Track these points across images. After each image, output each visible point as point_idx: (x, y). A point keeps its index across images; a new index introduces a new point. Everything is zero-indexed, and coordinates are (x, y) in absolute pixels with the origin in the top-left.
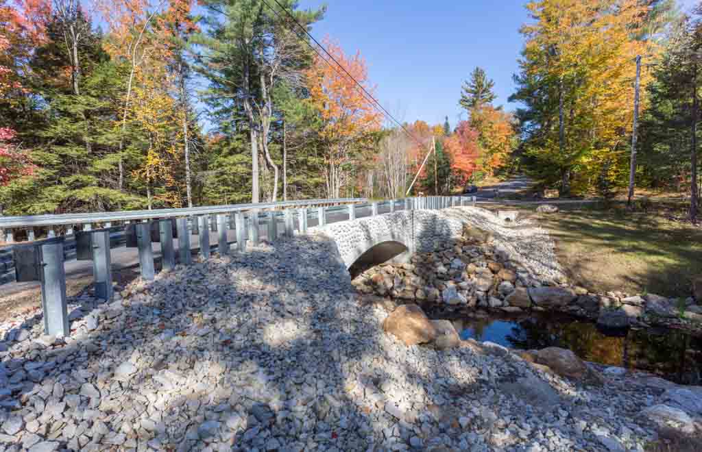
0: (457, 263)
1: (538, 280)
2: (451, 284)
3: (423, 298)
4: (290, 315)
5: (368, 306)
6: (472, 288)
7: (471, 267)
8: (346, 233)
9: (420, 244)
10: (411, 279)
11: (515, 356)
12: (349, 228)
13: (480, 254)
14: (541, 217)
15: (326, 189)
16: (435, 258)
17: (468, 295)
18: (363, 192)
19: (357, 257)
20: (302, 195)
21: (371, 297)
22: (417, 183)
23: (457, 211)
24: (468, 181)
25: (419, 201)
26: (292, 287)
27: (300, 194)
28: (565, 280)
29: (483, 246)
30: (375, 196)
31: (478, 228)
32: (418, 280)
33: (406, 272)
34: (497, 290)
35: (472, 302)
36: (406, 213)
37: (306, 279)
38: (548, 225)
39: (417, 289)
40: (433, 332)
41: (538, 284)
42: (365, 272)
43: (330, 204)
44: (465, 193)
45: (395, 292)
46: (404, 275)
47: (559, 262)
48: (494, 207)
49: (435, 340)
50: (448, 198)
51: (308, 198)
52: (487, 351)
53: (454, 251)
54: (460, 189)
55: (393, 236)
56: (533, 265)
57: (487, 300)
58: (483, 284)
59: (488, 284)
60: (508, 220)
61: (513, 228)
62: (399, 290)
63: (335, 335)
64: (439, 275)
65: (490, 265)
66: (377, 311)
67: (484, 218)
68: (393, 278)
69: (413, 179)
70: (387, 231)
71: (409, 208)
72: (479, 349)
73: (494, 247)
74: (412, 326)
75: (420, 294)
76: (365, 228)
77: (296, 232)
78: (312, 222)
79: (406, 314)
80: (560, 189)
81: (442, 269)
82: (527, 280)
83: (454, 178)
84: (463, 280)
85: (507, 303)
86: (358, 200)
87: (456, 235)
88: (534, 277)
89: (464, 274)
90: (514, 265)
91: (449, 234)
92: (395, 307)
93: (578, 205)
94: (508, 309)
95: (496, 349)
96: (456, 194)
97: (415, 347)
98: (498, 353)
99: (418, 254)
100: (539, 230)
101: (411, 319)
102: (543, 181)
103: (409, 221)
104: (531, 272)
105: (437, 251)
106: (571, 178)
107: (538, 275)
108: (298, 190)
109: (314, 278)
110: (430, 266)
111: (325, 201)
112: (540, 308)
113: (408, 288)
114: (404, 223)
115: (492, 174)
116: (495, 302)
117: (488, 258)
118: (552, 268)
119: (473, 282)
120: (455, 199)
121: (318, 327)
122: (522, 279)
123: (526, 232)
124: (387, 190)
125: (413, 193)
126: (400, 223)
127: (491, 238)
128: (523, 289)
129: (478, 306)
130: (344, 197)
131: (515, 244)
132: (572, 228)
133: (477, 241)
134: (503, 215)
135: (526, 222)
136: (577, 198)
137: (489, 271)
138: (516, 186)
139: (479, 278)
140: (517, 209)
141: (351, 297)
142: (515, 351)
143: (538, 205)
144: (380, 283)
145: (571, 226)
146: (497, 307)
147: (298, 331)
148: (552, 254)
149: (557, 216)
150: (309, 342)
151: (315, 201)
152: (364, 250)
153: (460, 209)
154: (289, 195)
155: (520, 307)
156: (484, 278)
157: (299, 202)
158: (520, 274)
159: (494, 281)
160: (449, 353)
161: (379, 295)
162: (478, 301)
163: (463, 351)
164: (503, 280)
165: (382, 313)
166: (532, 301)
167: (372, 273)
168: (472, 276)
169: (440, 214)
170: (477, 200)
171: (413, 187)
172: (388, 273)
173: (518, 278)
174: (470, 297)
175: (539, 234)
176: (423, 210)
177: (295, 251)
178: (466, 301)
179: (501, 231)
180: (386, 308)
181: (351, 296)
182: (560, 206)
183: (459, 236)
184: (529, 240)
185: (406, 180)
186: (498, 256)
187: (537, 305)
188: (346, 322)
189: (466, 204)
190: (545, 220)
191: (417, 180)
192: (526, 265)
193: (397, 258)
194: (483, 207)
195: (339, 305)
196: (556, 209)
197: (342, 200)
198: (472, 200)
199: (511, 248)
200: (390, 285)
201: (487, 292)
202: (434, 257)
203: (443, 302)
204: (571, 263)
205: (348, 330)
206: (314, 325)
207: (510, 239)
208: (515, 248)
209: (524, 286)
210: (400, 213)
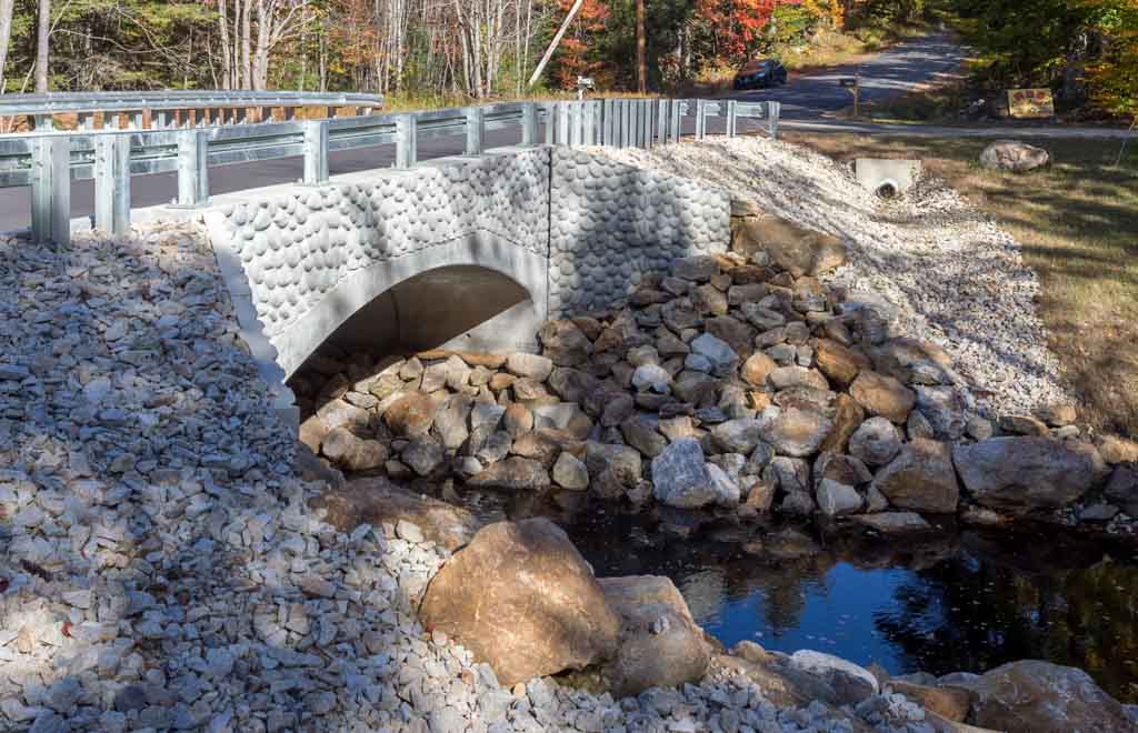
0: (708, 348)
1: (983, 415)
2: (683, 430)
3: (580, 485)
4: (37, 581)
5: (365, 528)
6: (762, 442)
7: (757, 364)
8: (286, 233)
9: (574, 279)
10: (540, 412)
11: (898, 703)
12: (301, 210)
13: (790, 318)
14: (998, 186)
15: (216, 47)
16: (630, 331)
17: (744, 473)
18: (366, 69)
19: (331, 329)
20: (115, 68)
21: (377, 491)
22: (575, 44)
23: (715, 155)
24: (754, 44)
25: (575, 113)
26: (50, 459)
27: (108, 66)
28: (1068, 414)
29: (802, 287)
30: (411, 86)
31: (785, 222)
32: (565, 414)
33: (517, 383)
34: (846, 450)
35: (760, 498)
36: (524, 157)
37: (116, 425)
38: (1019, 215)
39: (557, 453)
40: (610, 628)
41: (984, 428)
42: (362, 386)
43: (228, 113)
44: (743, 87)
45: (474, 465)
46: (513, 397)
47: (1051, 348)
48: (842, 144)
49: (616, 657)
50: (681, 106)
51: (140, 85)
52: (805, 689)
53: (700, 304)
54: (726, 73)
55: (474, 246)
56: (969, 359)
57: (812, 489)
58: (798, 428)
59: (814, 426)
60: (887, 191)
61: (903, 221)
62: (490, 456)
63: (222, 657)
64: (642, 396)
65: (823, 357)
66: (400, 548)
67: (807, 184)
68: (469, 407)
69: (557, 27)
70: (453, 227)
71: (539, 139)
72: (777, 683)
73: (839, 294)
74: (532, 606)
75: (568, 473)
76: (368, 215)
77: (79, 228)
78: (152, 186)
79: (509, 558)
80: (1057, 86)
81: (652, 372)
82: (947, 415)
83: (706, 29)
84: (729, 414)
85: (878, 501)
86: (341, 99)
87: (708, 246)
88: (971, 399)
89: (734, 393)
90: (903, 356)
91: (681, 240)
92: (471, 532)
93: (1114, 144)
94: (883, 521)
95: (837, 678)
96: (712, 91)
97: (541, 689)
98: (842, 692)
99: (565, 316)
100: (989, 232)
101: (524, 576)
102: (1003, 58)
103: (534, 190)
104: (961, 383)
105: (637, 305)
106: (1094, 49)
107: (984, 394)
108: (102, 48)
109: (148, 419)
110: (609, 360)
111: (211, 99)
112: (988, 516)
113: (526, 448)
114: (519, 196)
115: (837, 21)
116: (837, 495)
117: (817, 331)
118: (1029, 368)
119: (764, 421)
120: (707, 108)
121: (151, 626)
122: (929, 411)
123: (949, 240)
124: (460, 62)
125: (555, 80)
126: (501, 195)
127: (829, 260)
128: (935, 447)
129: (778, 515)
130: (290, 82)
131: (909, 281)
132: (1090, 224)
133: (780, 269)
134: (872, 174)
135: (949, 200)
136: (1109, 120)
137: (818, 382)
138: (919, 71)
139: (783, 406)
140: (918, 155)
141: (297, 499)
142: (899, 681)
143: (990, 141)
144: (419, 429)
145: (1092, 218)
146: (845, 515)
147: (66, 648)
148: (1030, 320)
149: (1046, 184)
150: (112, 690)
151: (168, 98)
152: (358, 300)
153: (722, 149)
154: (58, 68)
155: (924, 514)
156: (804, 407)
157: (97, 100)
158: (926, 392)
159: (836, 419)
160: (666, 706)
161: (408, 479)
162: (779, 494)
163: (718, 696)
164: (868, 415)
165: (419, 555)
166: (964, 492)
167: (387, 388)
168: (761, 399)
169: (649, 166)
170: (784, 115)
171: (554, 57)
172: (450, 389)
173: (917, 406)
174: (751, 480)
175: (989, 246)
176: (589, 148)
177: (68, 305)
178: (737, 493)
179: (867, 233)
180: (434, 537)
181: (296, 489)
182: (1059, 150)
183: (717, 250)
184: (957, 269)
185: (532, 29)
186: (850, 327)
187: (980, 506)
188: (271, 597)
189: (744, 128)
190: (1008, 195)
191: (570, 32)
192: (944, 360)
193: (487, 329)
194: (803, 143)
195: (246, 529)
196: (1043, 158)
197: (279, 98)
198: (766, 115)
199: (894, 295)
200: (456, 436)
201: (811, 459)
202: (624, 323)
203: (653, 502)
204: (1091, 351)
205: (280, 630)
206: (137, 617)
207: (892, 263)
208: (910, 294)
209: (939, 435)
210: (501, 159)
